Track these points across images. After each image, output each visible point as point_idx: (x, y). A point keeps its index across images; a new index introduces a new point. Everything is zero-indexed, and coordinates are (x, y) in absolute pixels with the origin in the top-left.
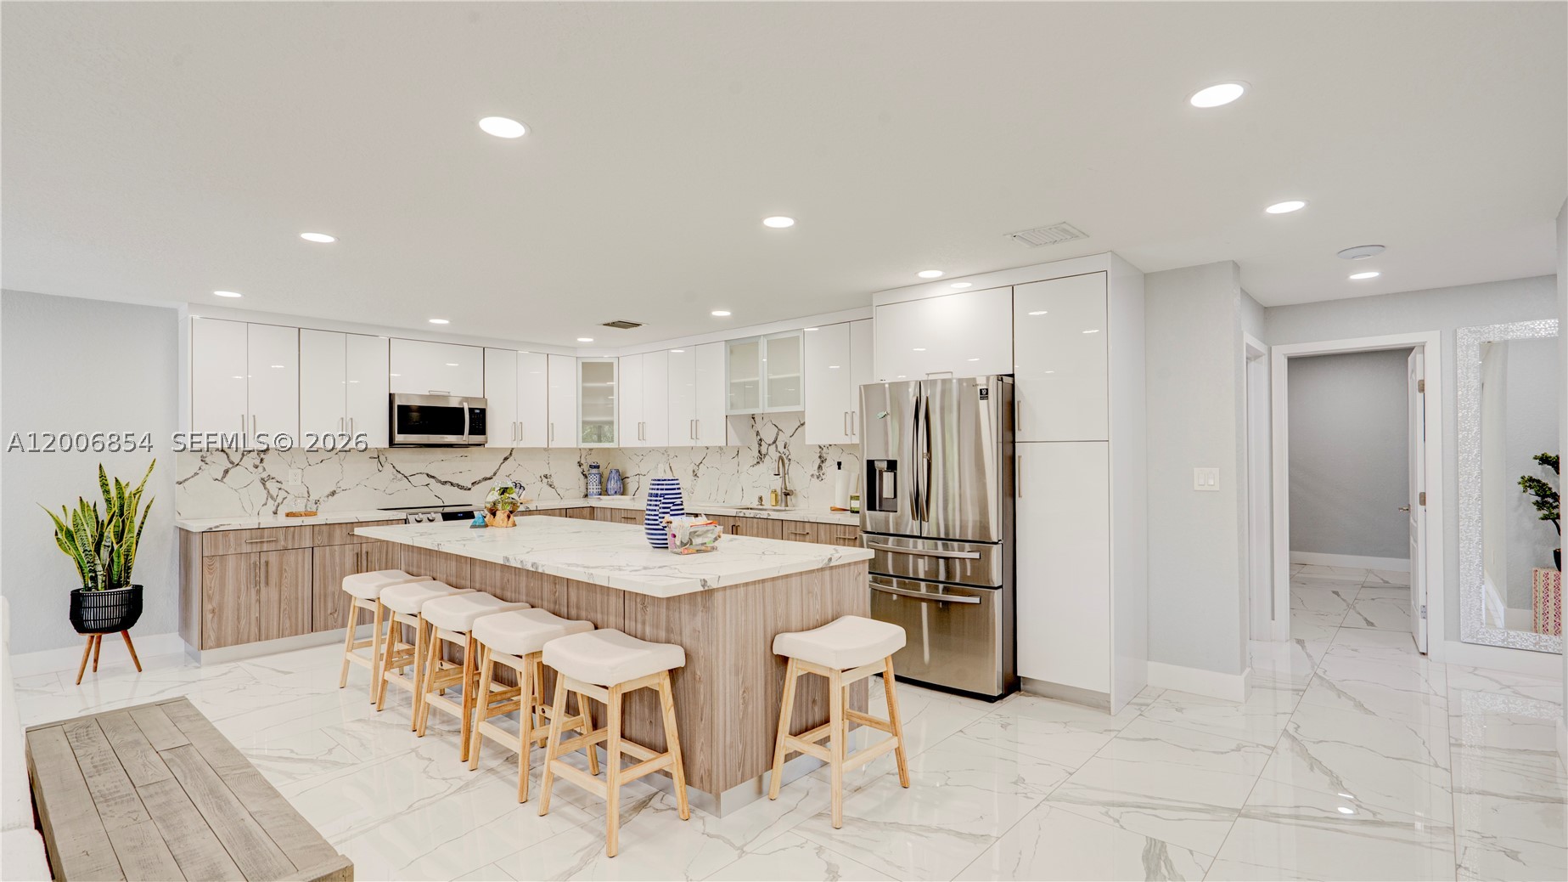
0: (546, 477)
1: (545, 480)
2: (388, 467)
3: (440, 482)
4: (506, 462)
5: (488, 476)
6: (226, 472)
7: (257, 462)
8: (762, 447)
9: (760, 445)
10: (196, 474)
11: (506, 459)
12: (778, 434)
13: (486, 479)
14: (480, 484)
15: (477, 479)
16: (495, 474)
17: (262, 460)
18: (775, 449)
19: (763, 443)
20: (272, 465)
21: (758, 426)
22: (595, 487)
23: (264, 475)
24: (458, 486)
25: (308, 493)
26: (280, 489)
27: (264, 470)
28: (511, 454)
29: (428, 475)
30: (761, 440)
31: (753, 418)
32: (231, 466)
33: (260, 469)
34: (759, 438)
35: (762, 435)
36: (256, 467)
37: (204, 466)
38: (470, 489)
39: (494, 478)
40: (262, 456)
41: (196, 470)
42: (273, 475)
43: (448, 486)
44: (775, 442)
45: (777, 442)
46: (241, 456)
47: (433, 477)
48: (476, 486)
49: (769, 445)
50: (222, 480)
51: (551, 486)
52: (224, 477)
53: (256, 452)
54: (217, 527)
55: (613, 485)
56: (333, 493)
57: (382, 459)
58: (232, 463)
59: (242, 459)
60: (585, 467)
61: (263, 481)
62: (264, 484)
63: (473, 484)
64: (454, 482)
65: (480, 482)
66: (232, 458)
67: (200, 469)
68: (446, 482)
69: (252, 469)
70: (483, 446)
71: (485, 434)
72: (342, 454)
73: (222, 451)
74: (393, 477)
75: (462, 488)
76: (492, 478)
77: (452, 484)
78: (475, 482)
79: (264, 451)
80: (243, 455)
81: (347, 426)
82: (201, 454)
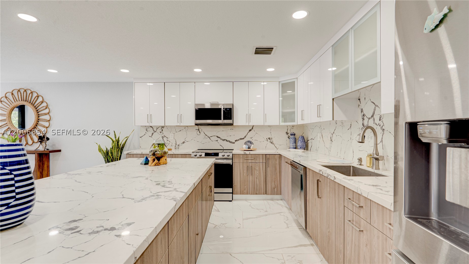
0: (269, 139)
1: (269, 140)
2: (202, 133)
3: (222, 139)
4: (250, 132)
5: (242, 138)
6: (153, 134)
7: (161, 131)
8: (364, 121)
9: (363, 119)
10: (145, 134)
11: (250, 130)
12: (375, 110)
13: (241, 139)
14: (239, 141)
15: (237, 139)
16: (245, 137)
17: (162, 130)
18: (373, 121)
19: (365, 117)
20: (165, 132)
21: (362, 106)
22: (292, 144)
23: (163, 135)
24: (229, 141)
25: (176, 142)
26: (167, 140)
28: (252, 128)
29: (217, 137)
30: (364, 115)
31: (359, 99)
32: (154, 132)
33: (162, 133)
34: (363, 113)
35: (365, 112)
36: (161, 132)
37: (147, 132)
38: (234, 143)
39: (245, 138)
40: (162, 129)
41: (145, 133)
42: (165, 136)
43: (225, 141)
44: (372, 116)
45: (374, 116)
46: (156, 129)
47: (219, 138)
48: (237, 142)
49: (369, 118)
50: (151, 137)
51: (272, 143)
52: (152, 136)
53: (160, 128)
54: (130, 153)
55: (299, 144)
56: (184, 142)
57: (200, 130)
58: (154, 131)
59: (157, 130)
60: (289, 135)
61: (163, 137)
62: (163, 138)
63: (235, 141)
64: (228, 140)
65: (238, 140)
66: (154, 129)
67: (146, 133)
68: (224, 140)
69: (159, 133)
70: (232, 124)
71: (231, 119)
72: (187, 128)
73: (151, 127)
74: (204, 137)
75: (231, 142)
76: (244, 139)
77: (227, 141)
78: (237, 140)
79: (163, 127)
80: (157, 128)
81: (180, 117)
82: (146, 128)
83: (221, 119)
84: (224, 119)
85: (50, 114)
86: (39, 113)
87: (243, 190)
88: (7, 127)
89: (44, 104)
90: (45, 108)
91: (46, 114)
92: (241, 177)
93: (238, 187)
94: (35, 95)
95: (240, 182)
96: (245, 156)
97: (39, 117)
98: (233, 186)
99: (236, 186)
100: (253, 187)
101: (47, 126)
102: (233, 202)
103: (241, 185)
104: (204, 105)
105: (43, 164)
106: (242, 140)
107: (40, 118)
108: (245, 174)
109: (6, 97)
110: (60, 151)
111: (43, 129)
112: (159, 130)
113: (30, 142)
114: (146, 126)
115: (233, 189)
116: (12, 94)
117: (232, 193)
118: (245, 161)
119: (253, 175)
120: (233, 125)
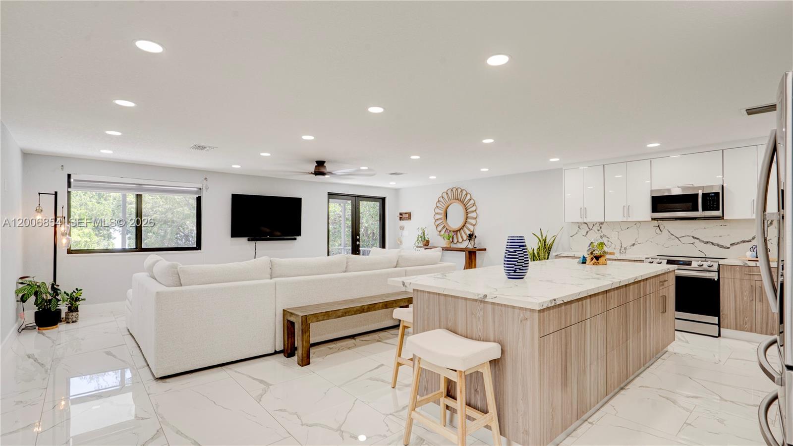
2: (665, 232)
3: (703, 242)
5: (747, 240)
6: (587, 232)
7: (599, 228)
10: (577, 233)
13: (744, 242)
14: (738, 245)
15: (736, 241)
16: (753, 238)
17: (601, 228)
20: (605, 231)
23: (602, 234)
24: (718, 245)
25: (621, 244)
26: (608, 240)
27: (602, 232)
29: (693, 237)
33: (600, 231)
36: (599, 230)
37: (580, 230)
38: (728, 248)
39: (753, 241)
40: (601, 225)
41: (576, 231)
43: (709, 245)
47: (698, 239)
48: (735, 247)
52: (586, 235)
53: (598, 224)
54: (560, 254)
56: (634, 245)
57: (661, 227)
58: (589, 229)
59: (593, 227)
61: (602, 237)
62: (602, 239)
63: (731, 244)
64: (715, 242)
65: (738, 243)
66: (589, 227)
67: (578, 231)
68: (708, 242)
69: (597, 231)
70: (721, 218)
71: (719, 210)
72: (638, 224)
73: (586, 223)
74: (669, 238)
75: (722, 247)
76: (750, 241)
77: (713, 244)
78: (734, 244)
79: (602, 223)
80: (593, 225)
81: (627, 209)
82: (578, 225)
83: (698, 211)
84: (704, 210)
85: (477, 211)
86: (468, 211)
87: (742, 323)
88: (443, 225)
89: (472, 202)
90: (472, 205)
91: (473, 212)
92: (738, 302)
93: (730, 318)
94: (464, 193)
95: (735, 310)
96: (747, 269)
97: (467, 215)
98: (721, 314)
99: (727, 315)
100: (764, 322)
101: (474, 224)
102: (719, 338)
103: (738, 315)
104: (669, 190)
105: (472, 262)
106: (747, 243)
107: (469, 215)
108: (745, 299)
109: (443, 197)
110: (485, 250)
111: (471, 228)
112: (596, 227)
113: (460, 240)
114: (578, 223)
115: (721, 319)
116: (447, 194)
117: (719, 325)
118: (747, 277)
119: (764, 302)
120: (723, 219)
